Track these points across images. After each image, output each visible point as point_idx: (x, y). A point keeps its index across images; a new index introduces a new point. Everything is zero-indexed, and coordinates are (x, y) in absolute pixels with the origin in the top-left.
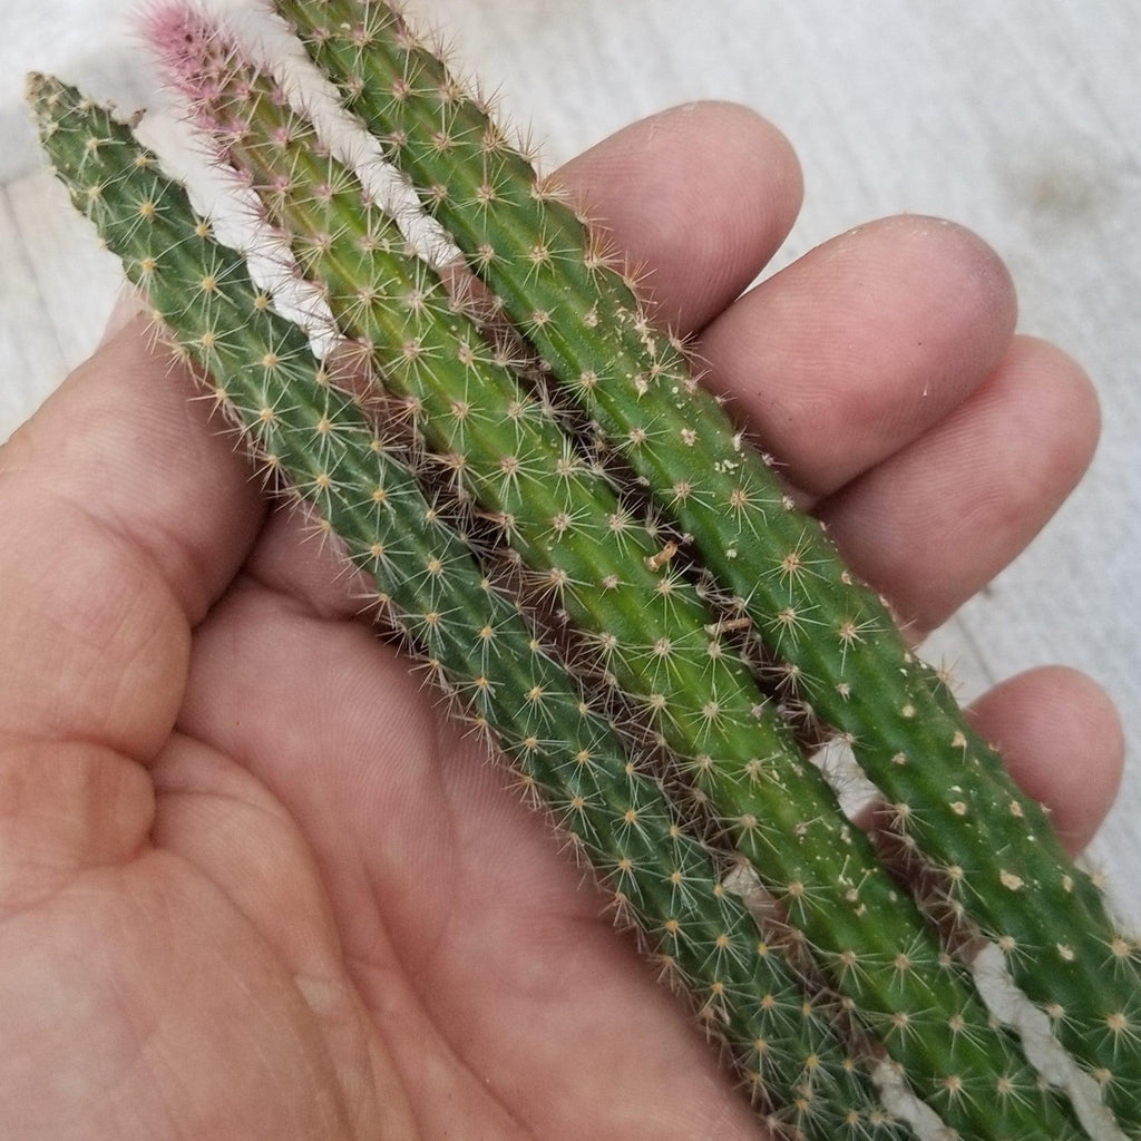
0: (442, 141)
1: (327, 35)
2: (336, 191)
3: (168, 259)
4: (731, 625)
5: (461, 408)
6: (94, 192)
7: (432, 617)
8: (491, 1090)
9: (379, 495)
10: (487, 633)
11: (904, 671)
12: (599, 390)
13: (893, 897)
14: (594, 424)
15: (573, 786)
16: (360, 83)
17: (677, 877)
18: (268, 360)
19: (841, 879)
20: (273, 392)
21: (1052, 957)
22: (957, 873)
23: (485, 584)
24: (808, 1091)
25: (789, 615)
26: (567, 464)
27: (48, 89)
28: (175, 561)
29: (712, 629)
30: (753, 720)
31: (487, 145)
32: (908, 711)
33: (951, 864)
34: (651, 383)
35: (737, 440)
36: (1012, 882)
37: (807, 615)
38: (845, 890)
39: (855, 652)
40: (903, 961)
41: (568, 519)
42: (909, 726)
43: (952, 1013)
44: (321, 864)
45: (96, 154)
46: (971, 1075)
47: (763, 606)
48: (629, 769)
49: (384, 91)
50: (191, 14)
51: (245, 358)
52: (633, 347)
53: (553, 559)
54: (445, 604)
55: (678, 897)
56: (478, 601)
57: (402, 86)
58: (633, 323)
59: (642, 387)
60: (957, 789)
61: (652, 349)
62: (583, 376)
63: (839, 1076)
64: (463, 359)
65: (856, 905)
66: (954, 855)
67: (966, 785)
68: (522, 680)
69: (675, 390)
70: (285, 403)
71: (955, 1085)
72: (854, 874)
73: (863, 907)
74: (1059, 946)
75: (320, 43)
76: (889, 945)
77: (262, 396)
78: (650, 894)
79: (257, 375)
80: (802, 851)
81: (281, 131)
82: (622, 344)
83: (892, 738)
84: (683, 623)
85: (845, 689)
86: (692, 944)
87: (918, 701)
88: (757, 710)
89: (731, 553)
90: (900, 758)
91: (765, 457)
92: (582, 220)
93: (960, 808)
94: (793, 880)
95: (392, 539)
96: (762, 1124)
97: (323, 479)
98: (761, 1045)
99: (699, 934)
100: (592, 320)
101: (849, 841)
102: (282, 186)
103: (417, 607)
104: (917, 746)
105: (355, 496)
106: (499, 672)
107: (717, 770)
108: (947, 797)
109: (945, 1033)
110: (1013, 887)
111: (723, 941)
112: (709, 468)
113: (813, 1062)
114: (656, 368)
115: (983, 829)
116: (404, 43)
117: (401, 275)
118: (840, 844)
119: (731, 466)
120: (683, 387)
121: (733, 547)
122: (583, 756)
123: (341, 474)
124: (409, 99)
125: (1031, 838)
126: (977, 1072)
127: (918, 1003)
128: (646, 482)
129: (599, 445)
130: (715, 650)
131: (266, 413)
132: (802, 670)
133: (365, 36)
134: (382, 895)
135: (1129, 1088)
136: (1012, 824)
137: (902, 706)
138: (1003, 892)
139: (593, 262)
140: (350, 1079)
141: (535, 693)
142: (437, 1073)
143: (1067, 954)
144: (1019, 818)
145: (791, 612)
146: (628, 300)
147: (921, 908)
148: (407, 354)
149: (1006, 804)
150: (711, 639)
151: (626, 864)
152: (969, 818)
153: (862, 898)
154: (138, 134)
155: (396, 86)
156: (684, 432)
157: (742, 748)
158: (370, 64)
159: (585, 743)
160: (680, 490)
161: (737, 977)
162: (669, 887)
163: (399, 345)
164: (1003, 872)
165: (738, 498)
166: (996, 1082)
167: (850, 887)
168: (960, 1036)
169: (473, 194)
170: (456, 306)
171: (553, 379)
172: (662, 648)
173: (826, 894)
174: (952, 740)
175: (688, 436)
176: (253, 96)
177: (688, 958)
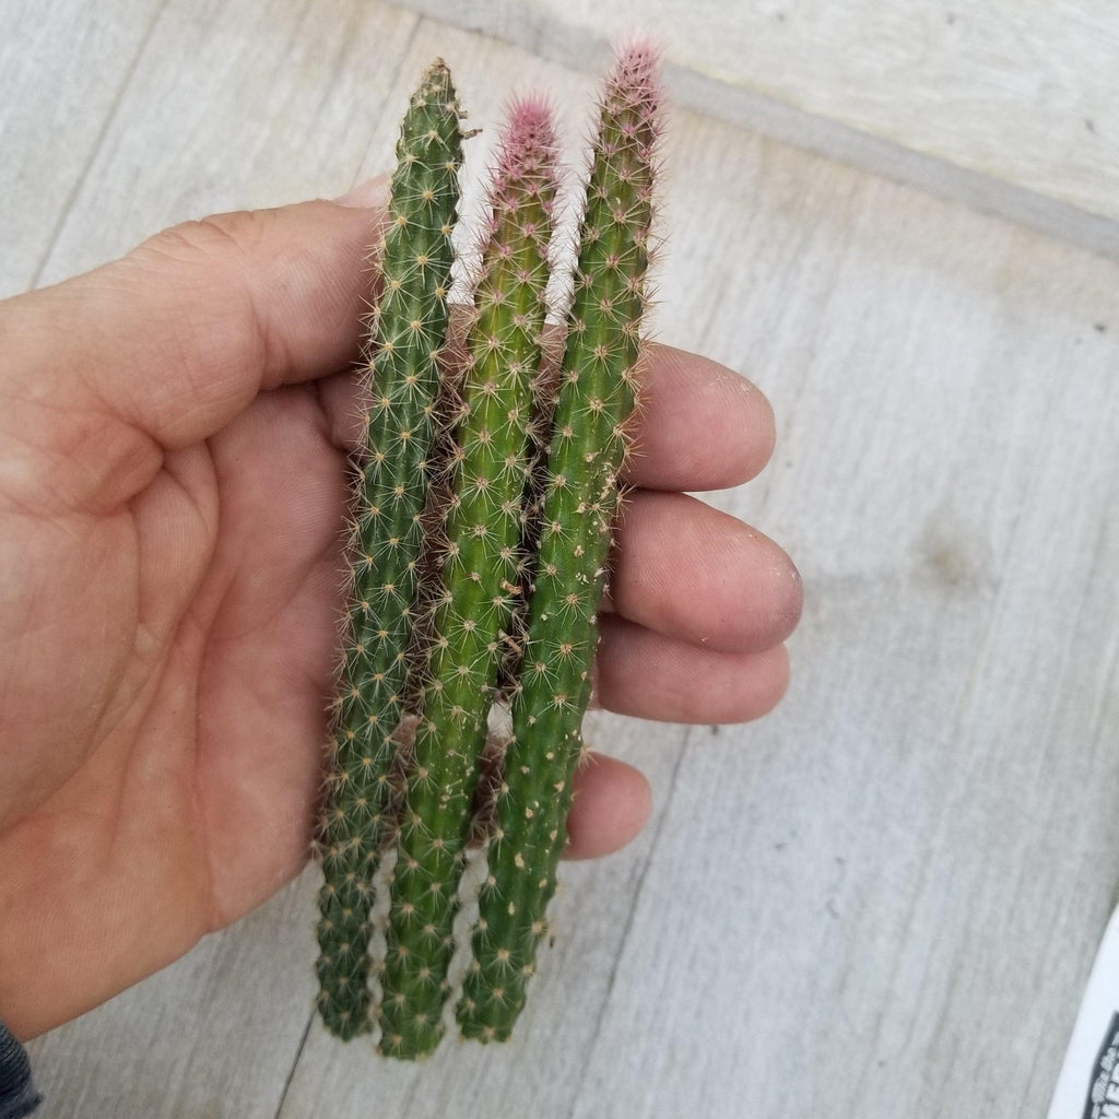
0: (606, 306)
1: (605, 196)
2: (528, 282)
3: (414, 230)
4: (511, 643)
5: (485, 437)
6: (410, 158)
7: (375, 510)
8: (198, 721)
9: (405, 435)
10: (394, 541)
11: (567, 737)
12: (561, 490)
13: (464, 813)
14: (543, 498)
15: (367, 640)
16: (596, 237)
17: (373, 719)
18: (415, 324)
19: (448, 787)
20: (403, 341)
21: (504, 905)
22: (500, 834)
23: (416, 518)
24: (342, 850)
25: (541, 668)
26: (510, 507)
27: (440, 78)
28: (278, 365)
29: (502, 634)
30: (479, 690)
31: (626, 329)
32: (550, 756)
33: (502, 828)
34: (587, 512)
35: (599, 572)
36: (519, 862)
37: (548, 675)
38: (444, 793)
39: (553, 711)
40: (439, 843)
41: (484, 532)
42: (543, 762)
43: (438, 880)
44: (214, 559)
45: (429, 143)
46: (420, 911)
47: (534, 652)
48: (400, 656)
49: (604, 254)
50: (547, 123)
51: (404, 312)
52: (597, 485)
53: (460, 539)
54: (387, 511)
55: (365, 728)
56: (405, 522)
57: (614, 260)
58: (608, 476)
59: (581, 509)
60: (537, 804)
61: (603, 496)
62: (559, 477)
63: (362, 857)
64: (510, 415)
65: (443, 803)
66: (507, 826)
67: (543, 805)
68: (390, 575)
69: (595, 523)
70: (403, 352)
71: (409, 909)
72: (456, 790)
73: (445, 806)
74: (512, 904)
75: (598, 196)
76: (440, 830)
77: (396, 337)
78: (354, 713)
79: (403, 326)
80: (442, 760)
81: (532, 226)
82: (593, 480)
83: (531, 759)
84: (491, 623)
85: (532, 720)
86: (352, 750)
87: (560, 755)
88: (485, 688)
89: (544, 617)
90: (525, 770)
91: (606, 586)
92: (636, 402)
93: (529, 813)
94: (426, 768)
95: (392, 460)
96: (309, 839)
97: (386, 402)
98: (341, 814)
99: (360, 750)
100: (590, 458)
101: (468, 774)
102: (505, 253)
103: (372, 498)
104: (539, 772)
105: (392, 425)
106: (381, 563)
107: (440, 694)
108: (528, 804)
109: (426, 886)
110: (517, 864)
111: (367, 762)
112: (574, 572)
113: (356, 841)
114: (597, 506)
115: (530, 830)
116: (637, 239)
117: (521, 350)
118: (463, 772)
119: (585, 580)
120: (600, 525)
121: (548, 615)
122: (383, 633)
123: (397, 410)
124: (611, 271)
125: (547, 851)
126: (423, 913)
127: (427, 864)
128: (540, 546)
129: (536, 508)
130: (492, 647)
131: (389, 345)
132: (523, 692)
133: (622, 219)
134: (231, 594)
135: (481, 982)
136: (545, 839)
137: (551, 751)
138: (512, 861)
139: (617, 432)
140: (125, 690)
141: (389, 587)
142: (178, 695)
143: (511, 910)
144: (550, 840)
145: (544, 668)
146: (617, 462)
147: (472, 824)
148: (486, 388)
149: (551, 828)
150: (497, 640)
151: (356, 693)
152: (529, 821)
153: (447, 802)
154: (464, 144)
155: (612, 257)
156: (579, 547)
157: (461, 697)
158: (610, 234)
159: (391, 629)
160: (550, 569)
161: (358, 780)
162: (366, 720)
163: (486, 380)
164: (520, 854)
165: (572, 599)
166: (427, 923)
167: (447, 794)
168: (431, 893)
169: (595, 346)
170: (533, 386)
171: (545, 460)
172: (469, 625)
173: (434, 789)
174: (557, 783)
175: (579, 551)
176: (535, 198)
177: (343, 754)
